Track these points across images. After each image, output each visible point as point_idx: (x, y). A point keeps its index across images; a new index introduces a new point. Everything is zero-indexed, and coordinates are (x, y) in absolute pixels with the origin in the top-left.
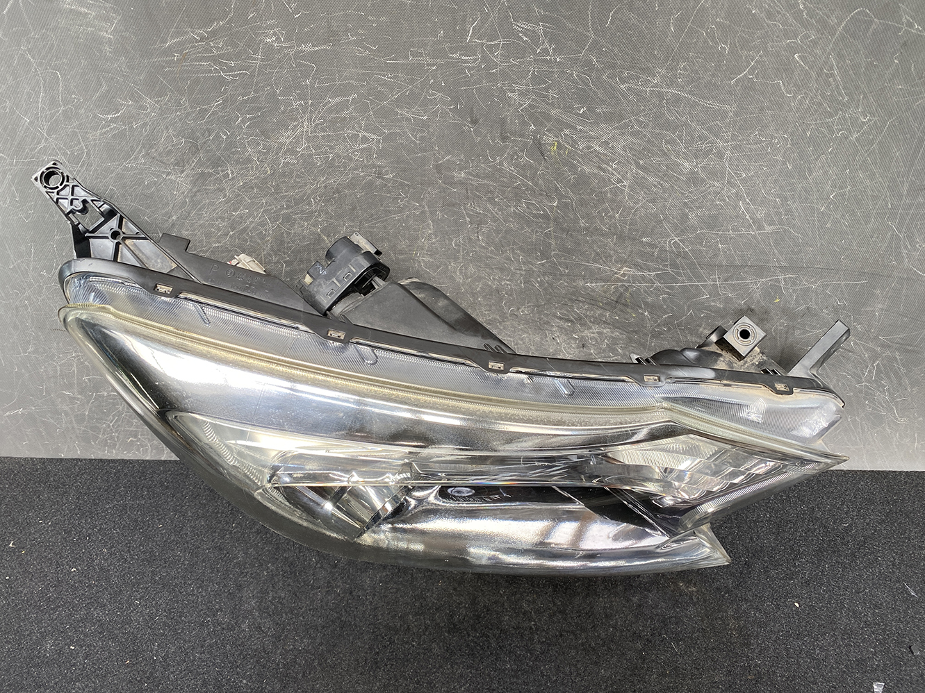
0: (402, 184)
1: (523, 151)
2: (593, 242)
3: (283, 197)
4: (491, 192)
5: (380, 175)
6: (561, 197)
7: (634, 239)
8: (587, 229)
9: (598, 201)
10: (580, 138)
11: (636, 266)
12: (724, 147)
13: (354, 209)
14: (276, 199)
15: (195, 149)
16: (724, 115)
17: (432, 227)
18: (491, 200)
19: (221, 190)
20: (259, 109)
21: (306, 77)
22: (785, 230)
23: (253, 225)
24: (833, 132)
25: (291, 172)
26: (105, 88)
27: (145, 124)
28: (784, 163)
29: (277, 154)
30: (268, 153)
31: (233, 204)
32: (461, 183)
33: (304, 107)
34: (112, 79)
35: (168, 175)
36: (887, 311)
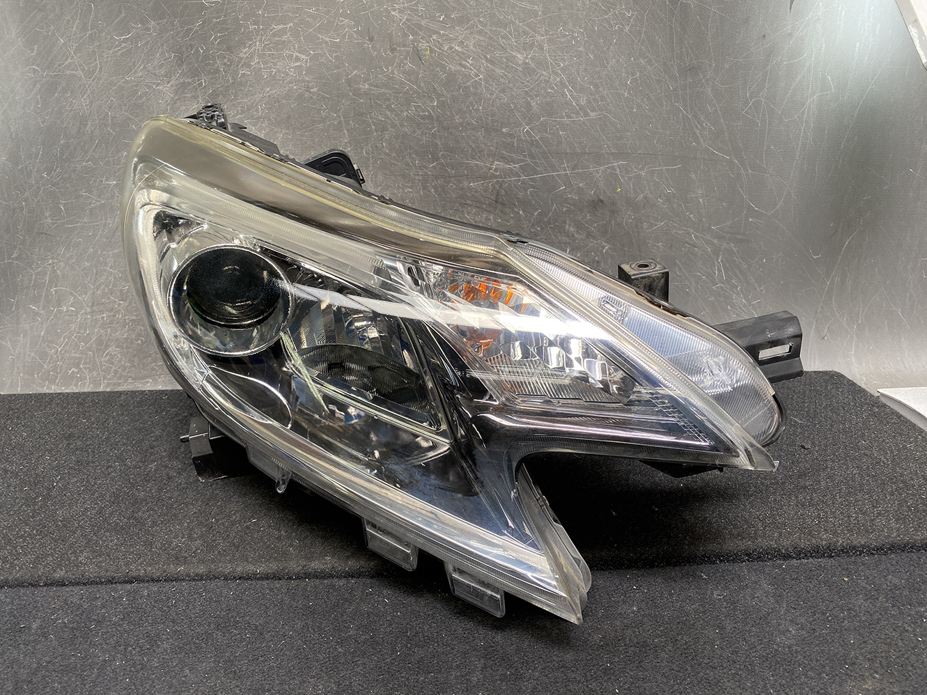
0: (323, 97)
1: (406, 59)
2: (468, 136)
5: (308, 89)
6: (439, 96)
7: (497, 130)
8: (461, 124)
9: (465, 95)
10: (444, 40)
11: (503, 158)
12: (542, 41)
13: (288, 118)
15: (180, 61)
16: (535, 13)
17: (348, 137)
18: (389, 107)
19: (195, 97)
20: (227, 29)
21: (260, 8)
22: (605, 116)
25: (246, 83)
26: (123, 15)
27: (147, 43)
28: (587, 54)
29: (237, 66)
30: (231, 65)
32: (366, 94)
33: (257, 31)
34: (130, 7)
35: (157, 85)
36: (707, 196)
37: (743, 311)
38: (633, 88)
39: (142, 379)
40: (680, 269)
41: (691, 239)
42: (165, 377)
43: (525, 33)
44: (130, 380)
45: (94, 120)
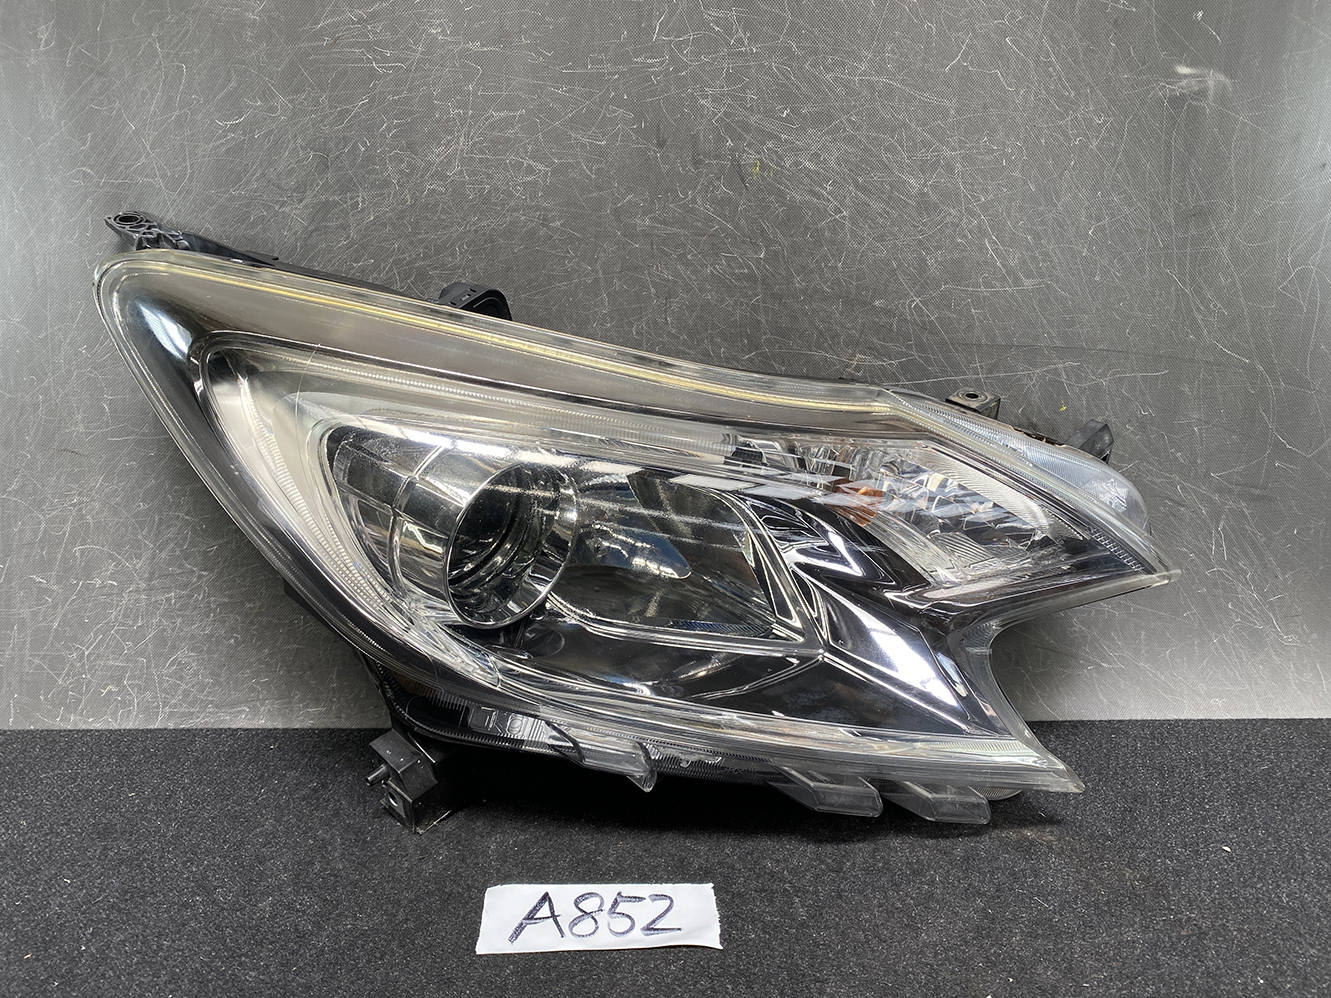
0: (571, 238)
1: (719, 179)
2: (814, 311)
3: (422, 241)
5: (545, 222)
6: (769, 243)
7: (865, 304)
8: (804, 291)
9: (814, 244)
10: (786, 151)
11: (871, 349)
12: (953, 158)
14: (412, 243)
15: (324, 164)
16: (945, 113)
17: (607, 304)
18: (682, 258)
19: (344, 227)
20: (411, 113)
21: (470, 81)
22: (1048, 286)
24: (1070, 139)
25: (436, 205)
26: (233, 84)
27: (270, 132)
28: (1026, 183)
29: (422, 176)
30: (411, 174)
31: (356, 251)
32: (645, 234)
33: (463, 119)
34: (245, 71)
35: (282, 206)
36: (1207, 423)
37: (1253, 612)
38: (1097, 243)
39: (232, 705)
41: (1176, 492)
42: (273, 703)
43: (925, 143)
44: (210, 709)
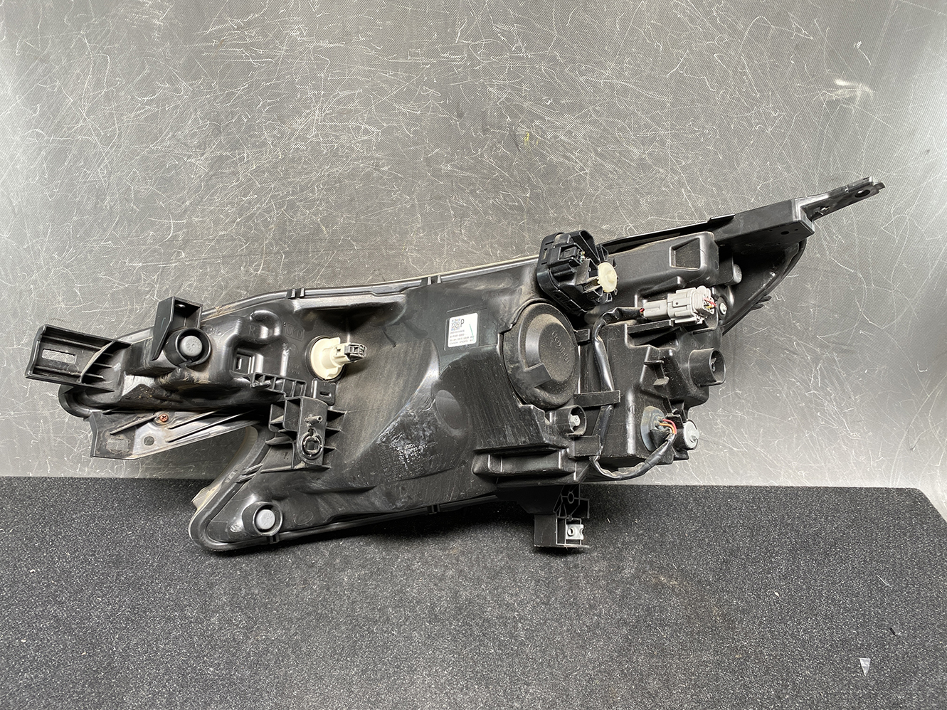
0: (396, 177)
1: (500, 143)
3: (290, 183)
4: (473, 184)
5: (377, 167)
6: (533, 187)
7: (596, 227)
8: (555, 219)
9: (564, 190)
10: (548, 128)
12: (666, 136)
13: (351, 200)
14: (283, 184)
15: (217, 131)
16: (663, 106)
17: (420, 221)
18: (473, 193)
19: (235, 174)
20: (279, 95)
21: (322, 69)
23: (260, 211)
24: (752, 126)
25: (300, 159)
26: (147, 71)
27: (177, 107)
28: (716, 153)
29: (289, 139)
30: (281, 137)
31: (244, 189)
32: (448, 176)
33: (317, 97)
34: (155, 62)
35: (189, 158)
36: (819, 307)
37: (833, 418)
38: (762, 195)
39: (183, 465)
40: (774, 374)
41: (793, 346)
43: (646, 126)
45: (113, 194)
